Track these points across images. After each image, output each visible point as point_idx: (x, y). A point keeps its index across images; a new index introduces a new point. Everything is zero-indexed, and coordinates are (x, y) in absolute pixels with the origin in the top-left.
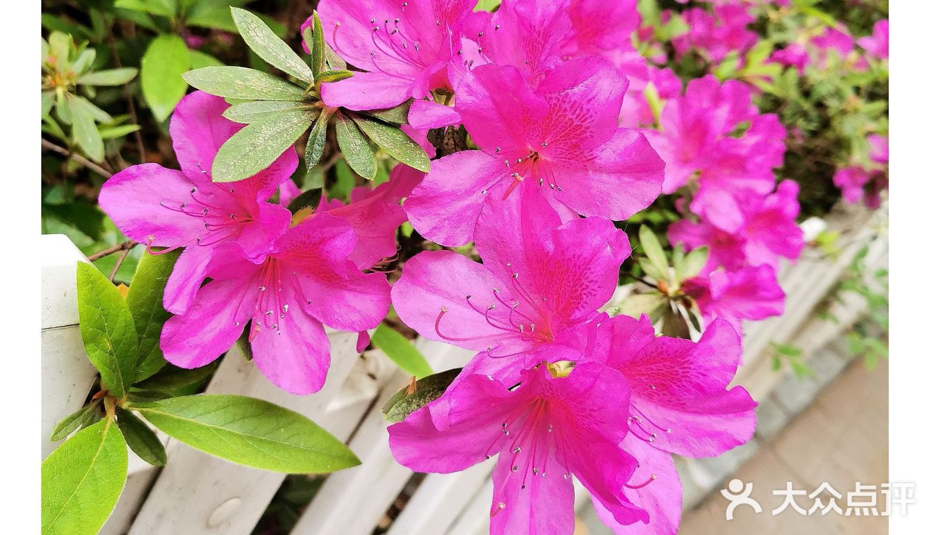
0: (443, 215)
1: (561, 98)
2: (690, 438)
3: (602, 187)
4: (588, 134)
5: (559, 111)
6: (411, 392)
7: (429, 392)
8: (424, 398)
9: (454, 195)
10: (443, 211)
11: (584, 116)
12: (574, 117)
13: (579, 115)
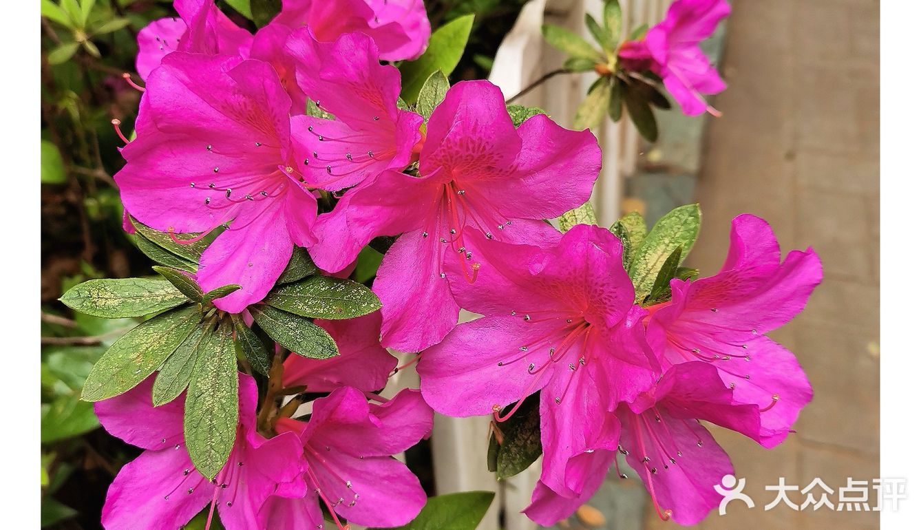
0: (421, 319)
1: (445, 148)
2: (772, 314)
3: (543, 186)
4: (496, 157)
5: (452, 157)
6: (500, 439)
7: (517, 430)
8: (517, 437)
9: (417, 296)
10: (418, 317)
11: (480, 145)
12: (471, 152)
13: (474, 148)
